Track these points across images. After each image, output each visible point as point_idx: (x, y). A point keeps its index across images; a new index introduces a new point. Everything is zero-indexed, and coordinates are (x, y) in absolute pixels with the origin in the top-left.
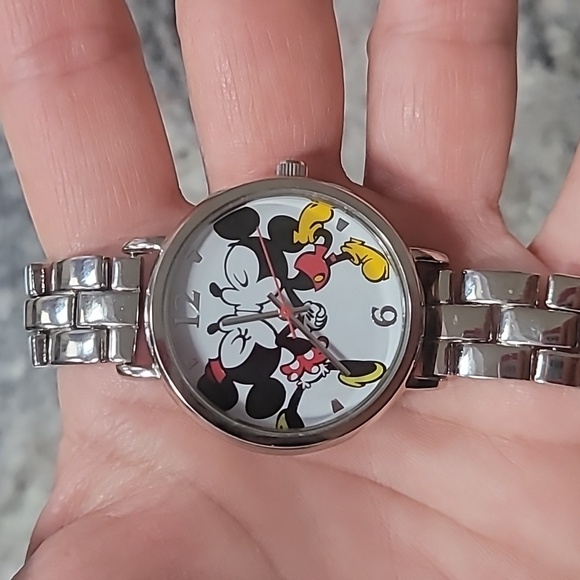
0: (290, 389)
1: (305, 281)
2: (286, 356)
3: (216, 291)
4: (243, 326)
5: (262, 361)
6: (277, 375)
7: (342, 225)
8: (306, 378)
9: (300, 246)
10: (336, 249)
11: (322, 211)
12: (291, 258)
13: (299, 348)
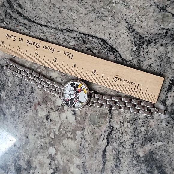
0: (74, 103)
1: (78, 92)
2: (75, 99)
3: (69, 91)
4: (71, 95)
5: (72, 99)
6: (73, 101)
7: (83, 87)
8: (76, 102)
9: (78, 88)
10: (82, 89)
11: (81, 85)
12: (77, 89)
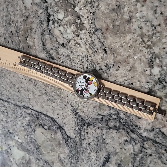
0: (84, 94)
1: (89, 84)
2: (85, 90)
3: (81, 82)
4: (82, 86)
5: (82, 90)
6: (83, 92)
7: (94, 80)
8: (86, 93)
9: (90, 81)
10: (93, 82)
12: (88, 81)
13: (86, 90)
